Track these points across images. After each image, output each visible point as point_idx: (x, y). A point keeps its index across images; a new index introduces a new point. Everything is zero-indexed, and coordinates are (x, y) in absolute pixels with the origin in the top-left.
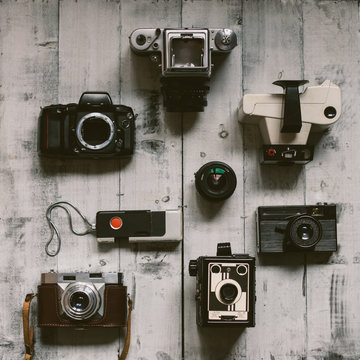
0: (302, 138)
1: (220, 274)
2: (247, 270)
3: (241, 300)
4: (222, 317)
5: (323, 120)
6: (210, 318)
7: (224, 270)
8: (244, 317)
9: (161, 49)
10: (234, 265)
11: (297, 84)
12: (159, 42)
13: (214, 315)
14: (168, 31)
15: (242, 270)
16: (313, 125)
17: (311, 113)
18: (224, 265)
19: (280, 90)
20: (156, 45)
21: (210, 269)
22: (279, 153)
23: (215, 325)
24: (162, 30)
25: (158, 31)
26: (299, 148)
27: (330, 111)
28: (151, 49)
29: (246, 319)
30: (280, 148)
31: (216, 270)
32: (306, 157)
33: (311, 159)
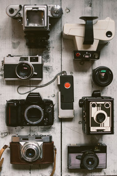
0: (94, 47)
1: (96, 107)
2: (110, 105)
3: (107, 121)
4: (97, 130)
5: (105, 38)
6: (91, 131)
7: (98, 105)
8: (109, 130)
9: (22, 16)
10: (103, 103)
11: (92, 18)
12: (21, 12)
13: (93, 129)
14: (25, 6)
15: (107, 105)
16: (100, 40)
17: (99, 34)
18: (98, 103)
19: (83, 22)
20: (20, 14)
21: (91, 105)
22: (82, 55)
23: (94, 134)
24: (23, 6)
25: (20, 6)
26: (93, 52)
27: (109, 34)
28: (17, 16)
29: (110, 131)
30: (83, 53)
31: (94, 106)
32: (96, 57)
33: (98, 58)
